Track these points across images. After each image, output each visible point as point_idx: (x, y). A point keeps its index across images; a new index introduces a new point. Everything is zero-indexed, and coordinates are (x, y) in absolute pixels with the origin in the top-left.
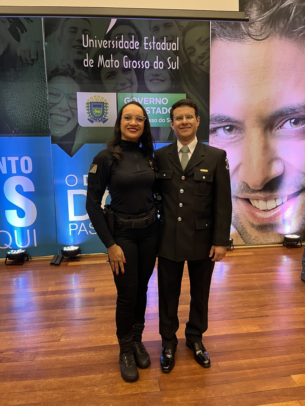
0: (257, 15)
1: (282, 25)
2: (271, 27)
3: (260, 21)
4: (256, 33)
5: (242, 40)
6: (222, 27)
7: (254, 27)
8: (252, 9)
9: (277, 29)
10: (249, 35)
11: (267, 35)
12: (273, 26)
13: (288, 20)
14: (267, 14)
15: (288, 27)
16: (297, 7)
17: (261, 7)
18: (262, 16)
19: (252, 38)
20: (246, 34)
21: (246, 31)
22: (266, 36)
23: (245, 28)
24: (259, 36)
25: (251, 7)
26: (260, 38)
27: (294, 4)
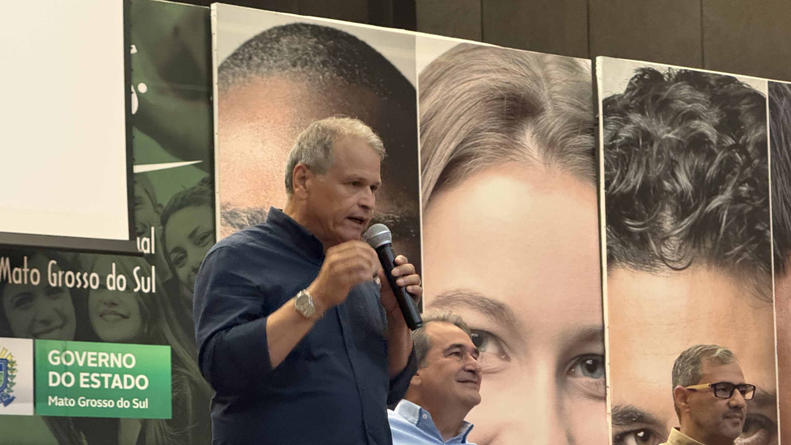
0: (672, 224)
1: (709, 244)
2: (694, 247)
3: (677, 235)
4: (673, 257)
5: (653, 268)
6: (623, 243)
7: (668, 245)
8: (664, 213)
9: (703, 251)
10: (663, 259)
11: (689, 260)
12: (697, 244)
13: (718, 234)
14: (687, 222)
15: (718, 247)
16: (729, 211)
17: (677, 209)
18: (679, 226)
19: (668, 265)
20: (658, 258)
21: (657, 252)
22: (688, 263)
23: (656, 246)
24: (677, 262)
25: (663, 209)
26: (679, 266)
27: (724, 206)
